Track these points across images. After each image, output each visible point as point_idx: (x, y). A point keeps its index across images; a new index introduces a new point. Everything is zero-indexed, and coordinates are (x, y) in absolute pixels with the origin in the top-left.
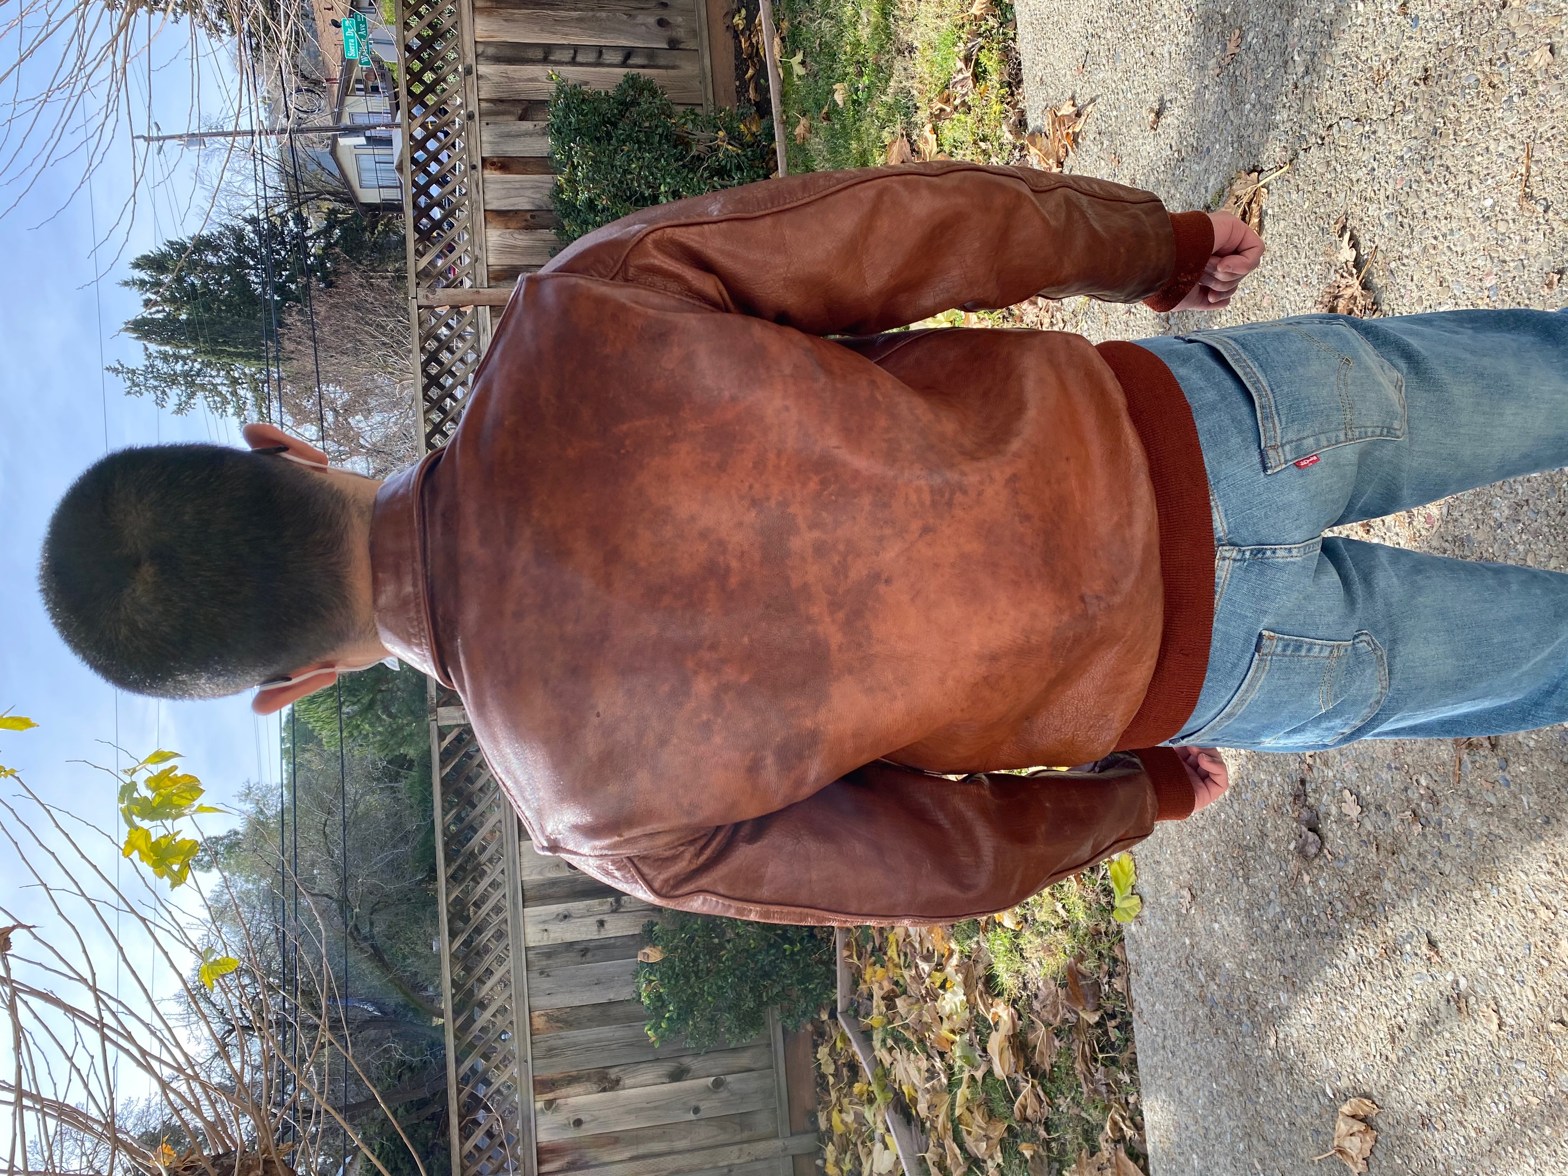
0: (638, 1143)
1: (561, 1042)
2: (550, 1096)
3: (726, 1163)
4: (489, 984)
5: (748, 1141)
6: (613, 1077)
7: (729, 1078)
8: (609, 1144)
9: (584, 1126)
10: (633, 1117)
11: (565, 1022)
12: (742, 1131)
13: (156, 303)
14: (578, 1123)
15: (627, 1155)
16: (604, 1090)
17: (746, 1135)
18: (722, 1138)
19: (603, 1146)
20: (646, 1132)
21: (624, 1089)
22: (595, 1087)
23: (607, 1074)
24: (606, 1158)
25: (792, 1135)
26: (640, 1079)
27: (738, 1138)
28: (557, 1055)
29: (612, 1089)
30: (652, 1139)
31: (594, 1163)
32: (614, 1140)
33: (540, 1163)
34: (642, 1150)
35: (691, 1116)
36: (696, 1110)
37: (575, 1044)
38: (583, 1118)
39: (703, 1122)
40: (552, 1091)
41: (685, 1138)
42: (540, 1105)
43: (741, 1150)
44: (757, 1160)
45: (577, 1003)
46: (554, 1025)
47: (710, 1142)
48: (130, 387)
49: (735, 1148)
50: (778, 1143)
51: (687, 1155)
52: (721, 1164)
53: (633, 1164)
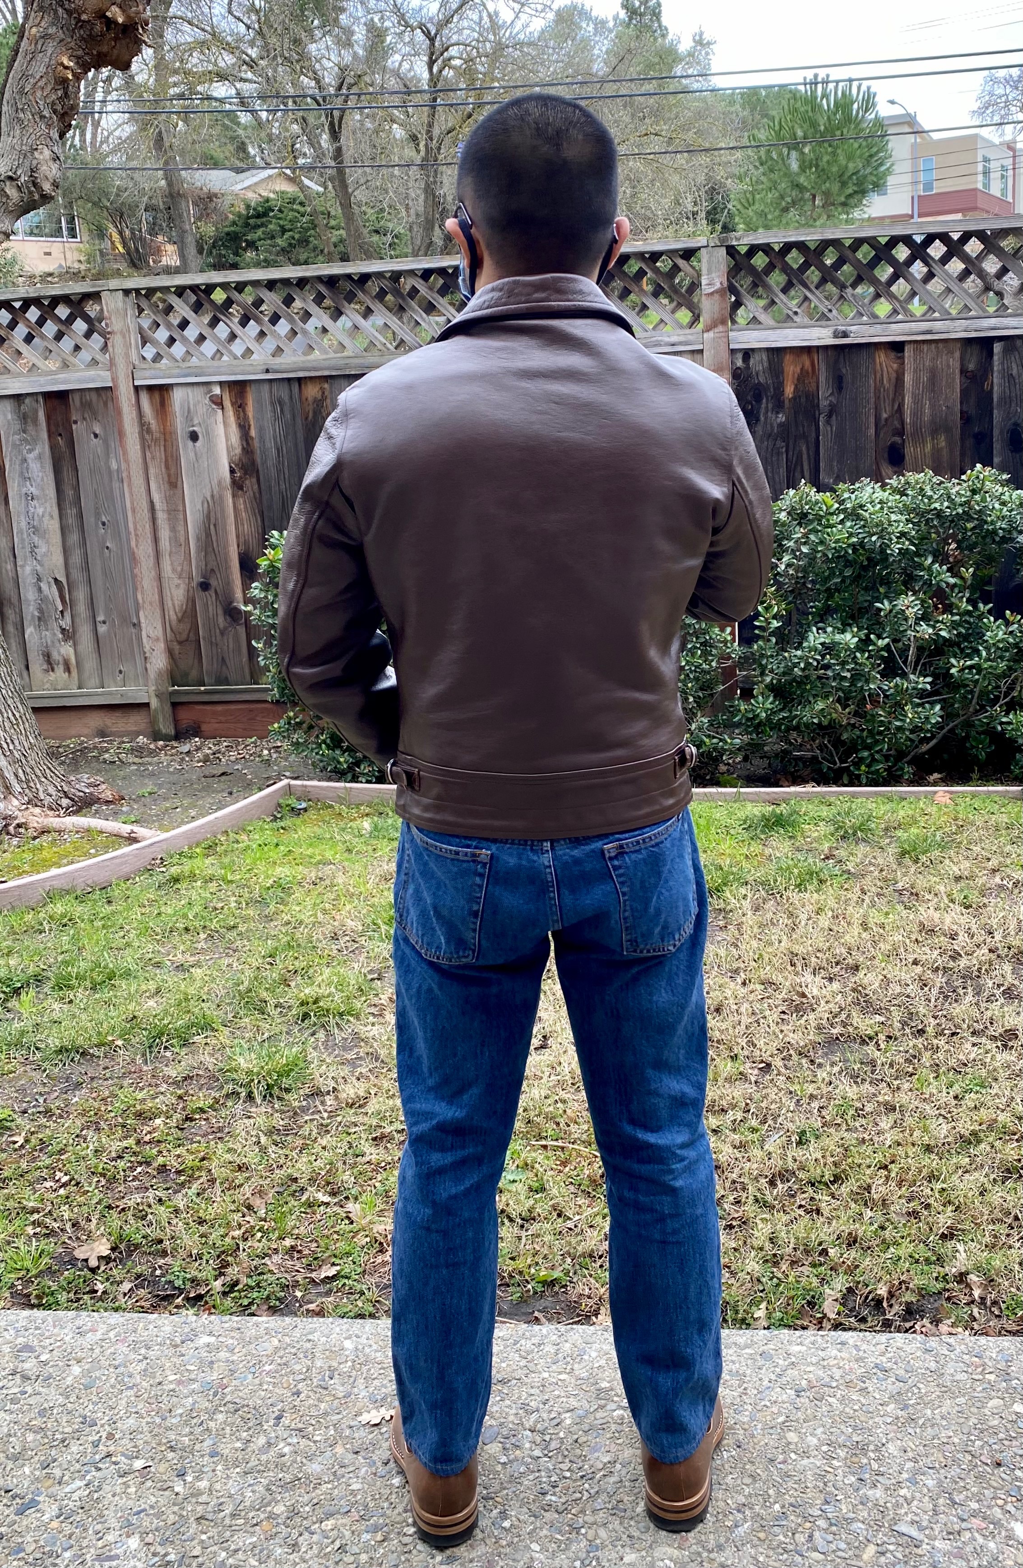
0: (169, 512)
2: (227, 403)
4: (356, 316)
6: (246, 484)
8: (169, 476)
9: (190, 443)
14: (194, 437)
15: (156, 497)
16: (232, 471)
18: (172, 617)
19: (167, 467)
20: (182, 523)
21: (234, 497)
23: (251, 475)
24: (152, 471)
26: (244, 516)
27: (171, 636)
29: (233, 482)
31: (148, 454)
32: (173, 482)
33: (150, 388)
34: (161, 516)
35: (198, 579)
36: (205, 586)
38: (198, 444)
39: (190, 594)
40: (232, 405)
41: (174, 570)
42: (218, 391)
46: (311, 408)
47: (169, 603)
49: (159, 632)
51: (154, 574)
52: (141, 614)
53: (145, 505)
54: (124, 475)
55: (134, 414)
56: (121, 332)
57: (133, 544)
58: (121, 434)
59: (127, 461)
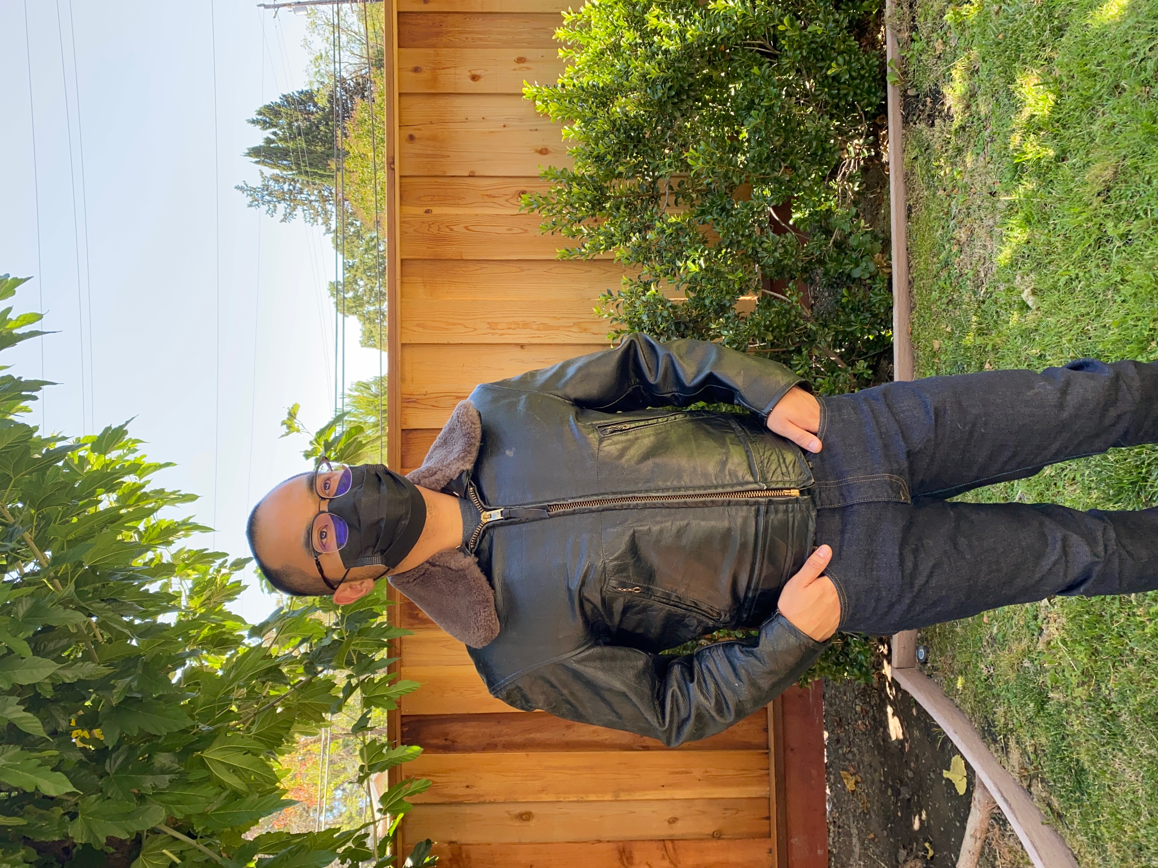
48: (252, 202)
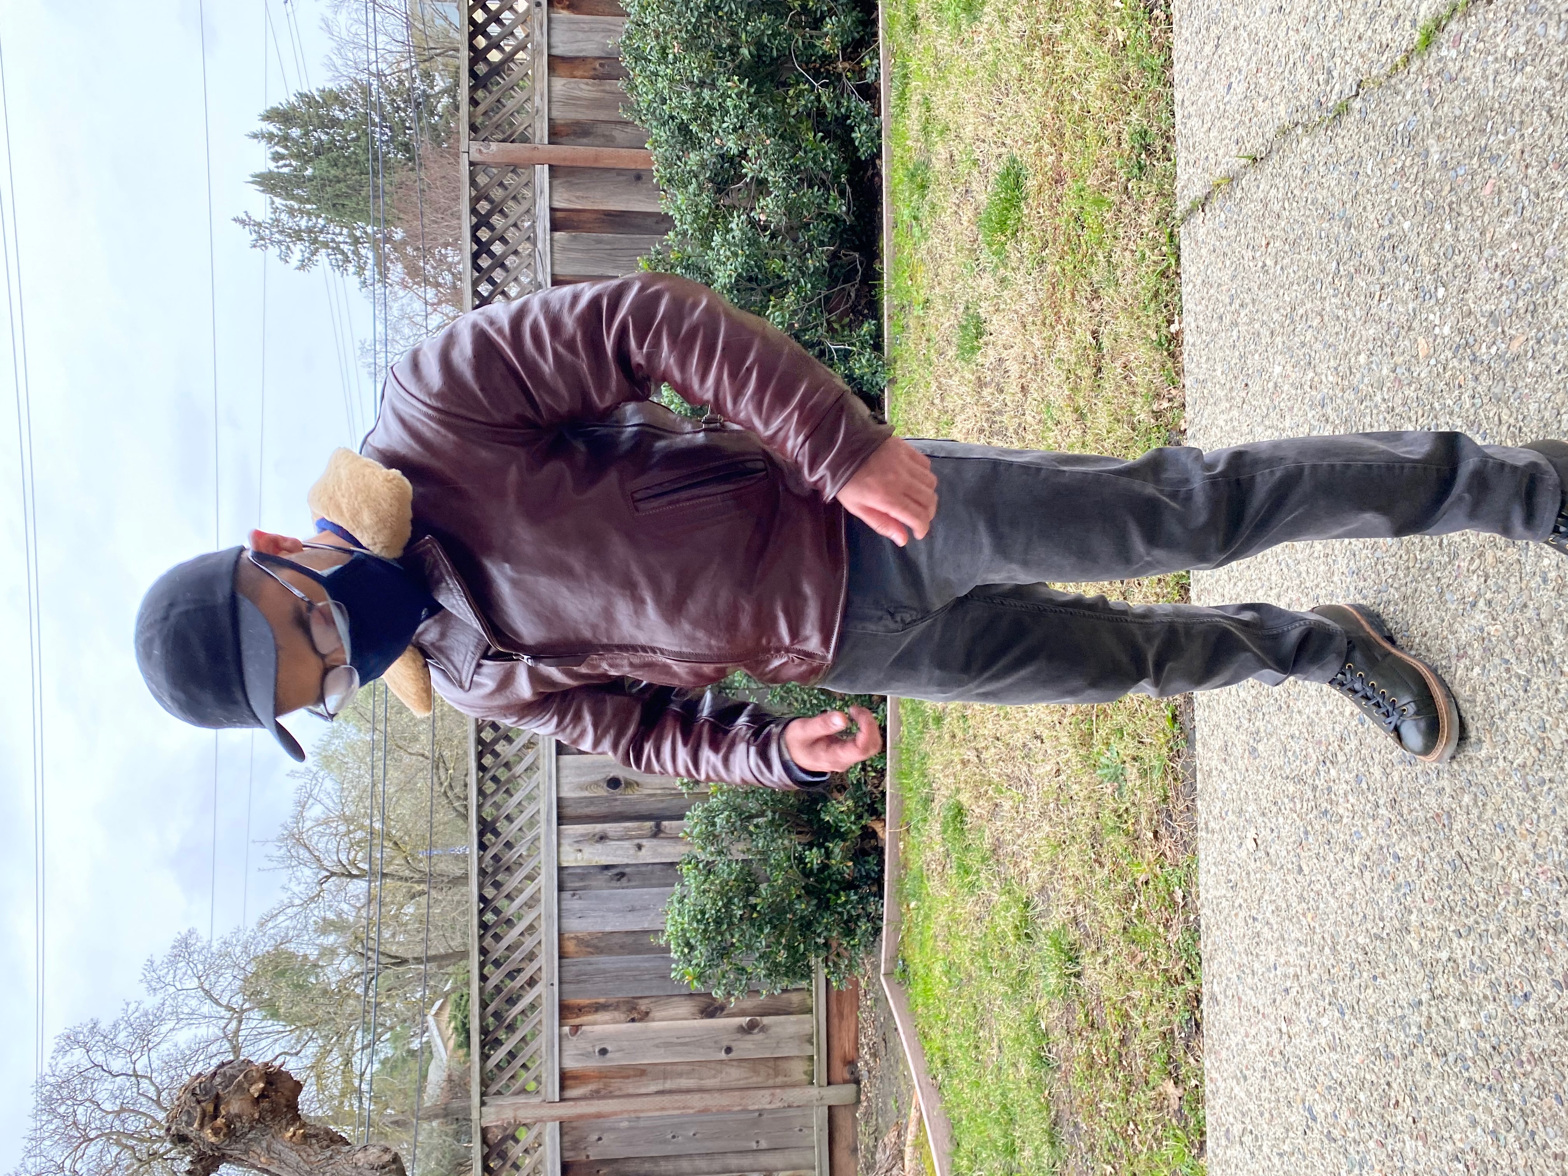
0: (665, 1078)
1: (589, 968)
2: (577, 1021)
3: (756, 1107)
4: (518, 902)
5: (783, 1086)
6: (643, 1008)
7: (766, 1020)
8: (635, 1076)
9: (609, 1055)
10: (662, 1051)
11: (596, 947)
12: (776, 1075)
13: (282, 157)
14: (604, 1052)
15: (653, 1088)
16: (633, 1020)
17: (780, 1080)
18: (755, 1080)
19: (628, 1077)
20: (675, 1067)
21: (653, 1020)
22: (623, 1016)
23: (637, 1004)
24: (631, 1091)
25: (829, 1084)
26: (671, 1012)
27: (771, 1082)
28: (584, 981)
29: (641, 1020)
30: (680, 1075)
31: (617, 1093)
32: (641, 1072)
33: (562, 1088)
34: (669, 1085)
35: (723, 1055)
36: (729, 1050)
37: (605, 972)
38: (609, 1048)
39: (735, 1063)
40: (578, 1017)
41: (714, 1077)
42: (566, 1029)
43: (773, 1095)
44: (789, 1106)
45: (608, 929)
46: (584, 949)
47: (742, 1083)
48: (256, 241)
49: (767, 1092)
50: (813, 1092)
51: (716, 1095)
52: (751, 1108)
53: (658, 1098)
54: (633, 1115)
55: (583, 1103)
56: (516, 1110)
57: (691, 1111)
58: (599, 1116)
59: (622, 1112)
